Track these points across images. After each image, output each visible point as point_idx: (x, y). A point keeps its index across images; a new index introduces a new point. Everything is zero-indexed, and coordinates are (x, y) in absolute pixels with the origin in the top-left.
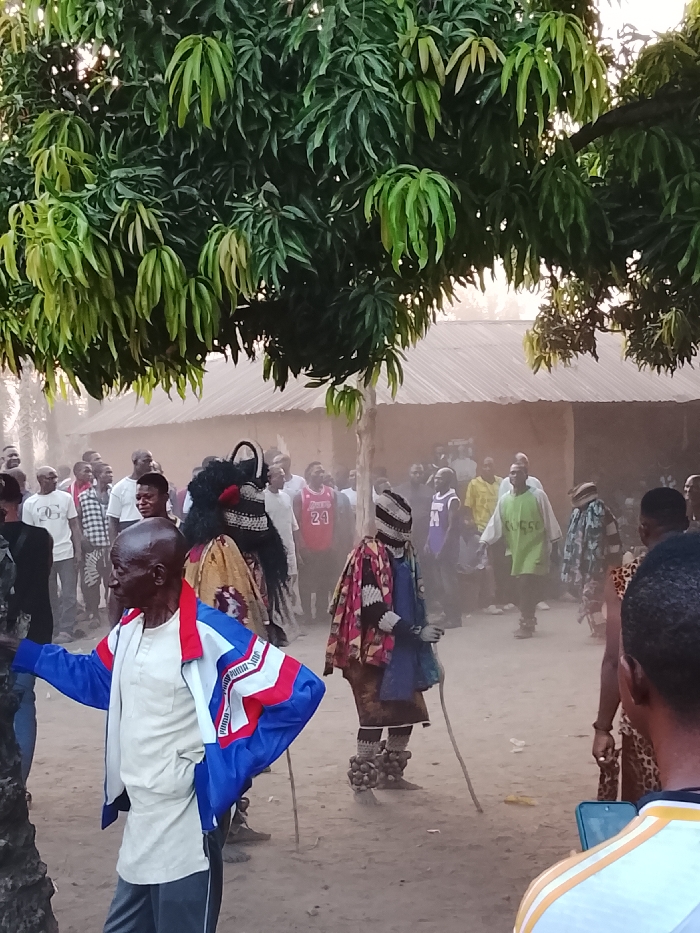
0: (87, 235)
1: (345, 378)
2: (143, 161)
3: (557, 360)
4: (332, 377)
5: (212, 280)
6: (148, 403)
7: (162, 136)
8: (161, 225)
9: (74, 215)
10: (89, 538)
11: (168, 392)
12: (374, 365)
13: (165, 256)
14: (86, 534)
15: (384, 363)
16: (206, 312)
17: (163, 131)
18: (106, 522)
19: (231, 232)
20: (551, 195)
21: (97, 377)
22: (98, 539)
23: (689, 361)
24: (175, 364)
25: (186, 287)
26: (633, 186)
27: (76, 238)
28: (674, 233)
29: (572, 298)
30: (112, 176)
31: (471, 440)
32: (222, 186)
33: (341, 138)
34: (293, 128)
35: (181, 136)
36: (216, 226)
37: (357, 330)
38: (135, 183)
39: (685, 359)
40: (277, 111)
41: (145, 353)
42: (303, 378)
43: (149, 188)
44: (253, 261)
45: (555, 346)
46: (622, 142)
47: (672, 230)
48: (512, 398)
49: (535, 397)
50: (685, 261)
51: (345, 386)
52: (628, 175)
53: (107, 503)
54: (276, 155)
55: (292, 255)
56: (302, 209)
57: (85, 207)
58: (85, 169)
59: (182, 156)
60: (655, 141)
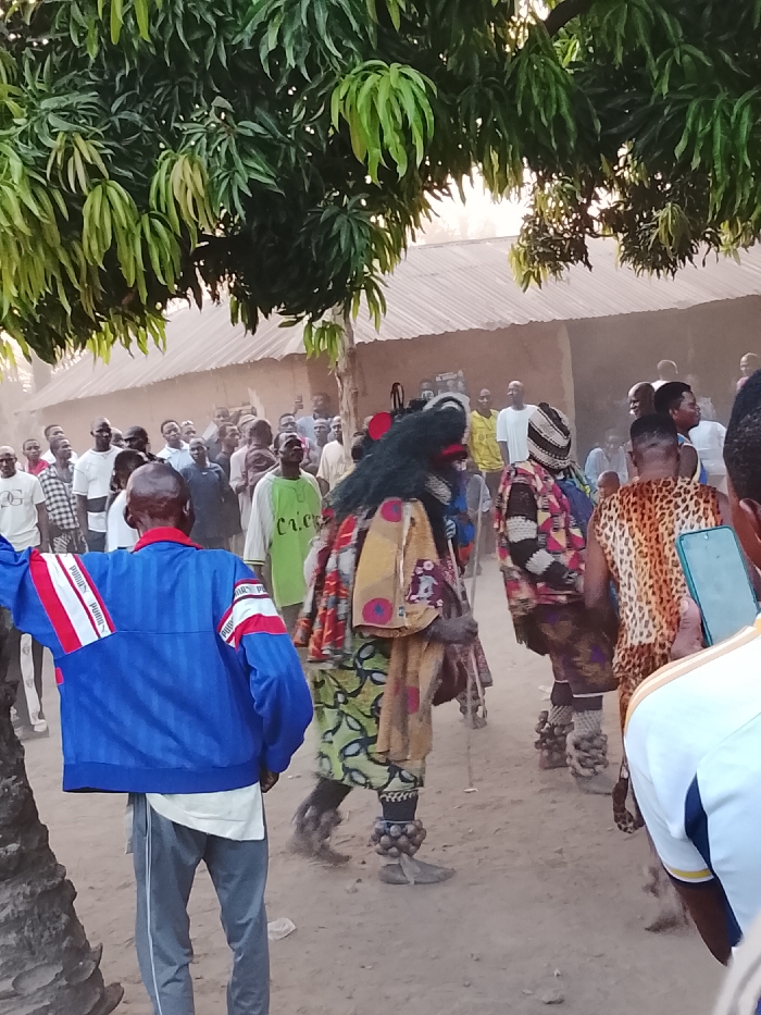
0: (23, 177)
1: (322, 313)
2: (73, 87)
3: (546, 274)
4: (307, 313)
5: (167, 214)
6: (107, 362)
7: (92, 58)
8: (104, 157)
9: (5, 156)
10: (55, 521)
11: (128, 348)
12: (352, 296)
13: (112, 192)
14: (51, 517)
15: (363, 292)
16: (164, 252)
17: (93, 52)
18: (72, 501)
19: (182, 158)
20: (528, 86)
21: (47, 339)
22: (65, 522)
23: (691, 259)
24: (133, 315)
25: (139, 225)
26: (617, 68)
27: (10, 182)
28: (668, 115)
29: (557, 204)
30: (42, 107)
31: (460, 373)
32: (166, 107)
33: (297, 37)
34: (242, 31)
35: (114, 54)
36: (164, 154)
37: (333, 256)
38: (69, 113)
39: (687, 258)
40: (221, 14)
41: (99, 307)
42: (276, 317)
43: (84, 116)
44: (211, 188)
45: (543, 258)
46: (601, 20)
47: (666, 112)
48: (500, 322)
49: (525, 318)
50: (682, 145)
51: (324, 321)
52: (612, 55)
53: (70, 481)
54: (224, 64)
55: (254, 176)
56: (260, 124)
57: (16, 144)
58: (11, 103)
59: (118, 79)
60: (638, 15)
